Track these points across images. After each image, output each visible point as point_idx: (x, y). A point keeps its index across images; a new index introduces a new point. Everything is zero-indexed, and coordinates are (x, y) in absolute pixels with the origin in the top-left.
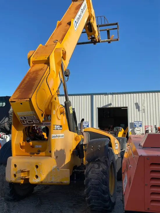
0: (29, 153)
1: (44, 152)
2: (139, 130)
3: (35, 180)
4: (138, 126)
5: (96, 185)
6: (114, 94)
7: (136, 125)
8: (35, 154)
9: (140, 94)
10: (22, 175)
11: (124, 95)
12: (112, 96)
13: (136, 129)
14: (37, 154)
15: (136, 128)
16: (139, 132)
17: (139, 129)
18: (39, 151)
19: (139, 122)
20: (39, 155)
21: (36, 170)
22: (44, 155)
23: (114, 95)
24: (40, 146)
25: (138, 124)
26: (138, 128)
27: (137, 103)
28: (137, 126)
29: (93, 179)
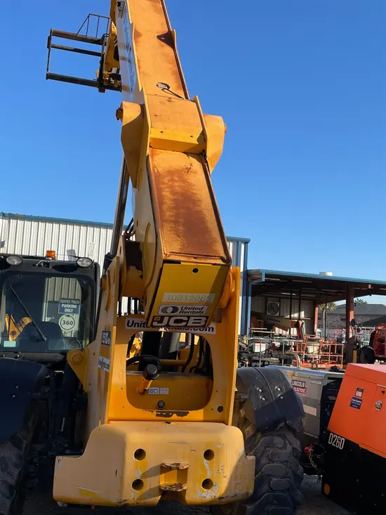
0: (155, 413)
1: (201, 411)
2: (71, 323)
3: (204, 495)
4: (68, 310)
5: (283, 491)
6: (13, 219)
7: (64, 308)
8: (175, 416)
9: (83, 228)
10: (164, 481)
11: (42, 225)
12: (7, 221)
13: (64, 318)
14: (178, 415)
15: (63, 316)
16: (70, 326)
17: (70, 319)
18: (161, 404)
19: (73, 302)
20: (185, 418)
21: (206, 465)
22: (202, 418)
23: (13, 222)
24: (165, 391)
25: (70, 306)
26: (68, 316)
27: (74, 251)
28: (66, 310)
29: (274, 476)
